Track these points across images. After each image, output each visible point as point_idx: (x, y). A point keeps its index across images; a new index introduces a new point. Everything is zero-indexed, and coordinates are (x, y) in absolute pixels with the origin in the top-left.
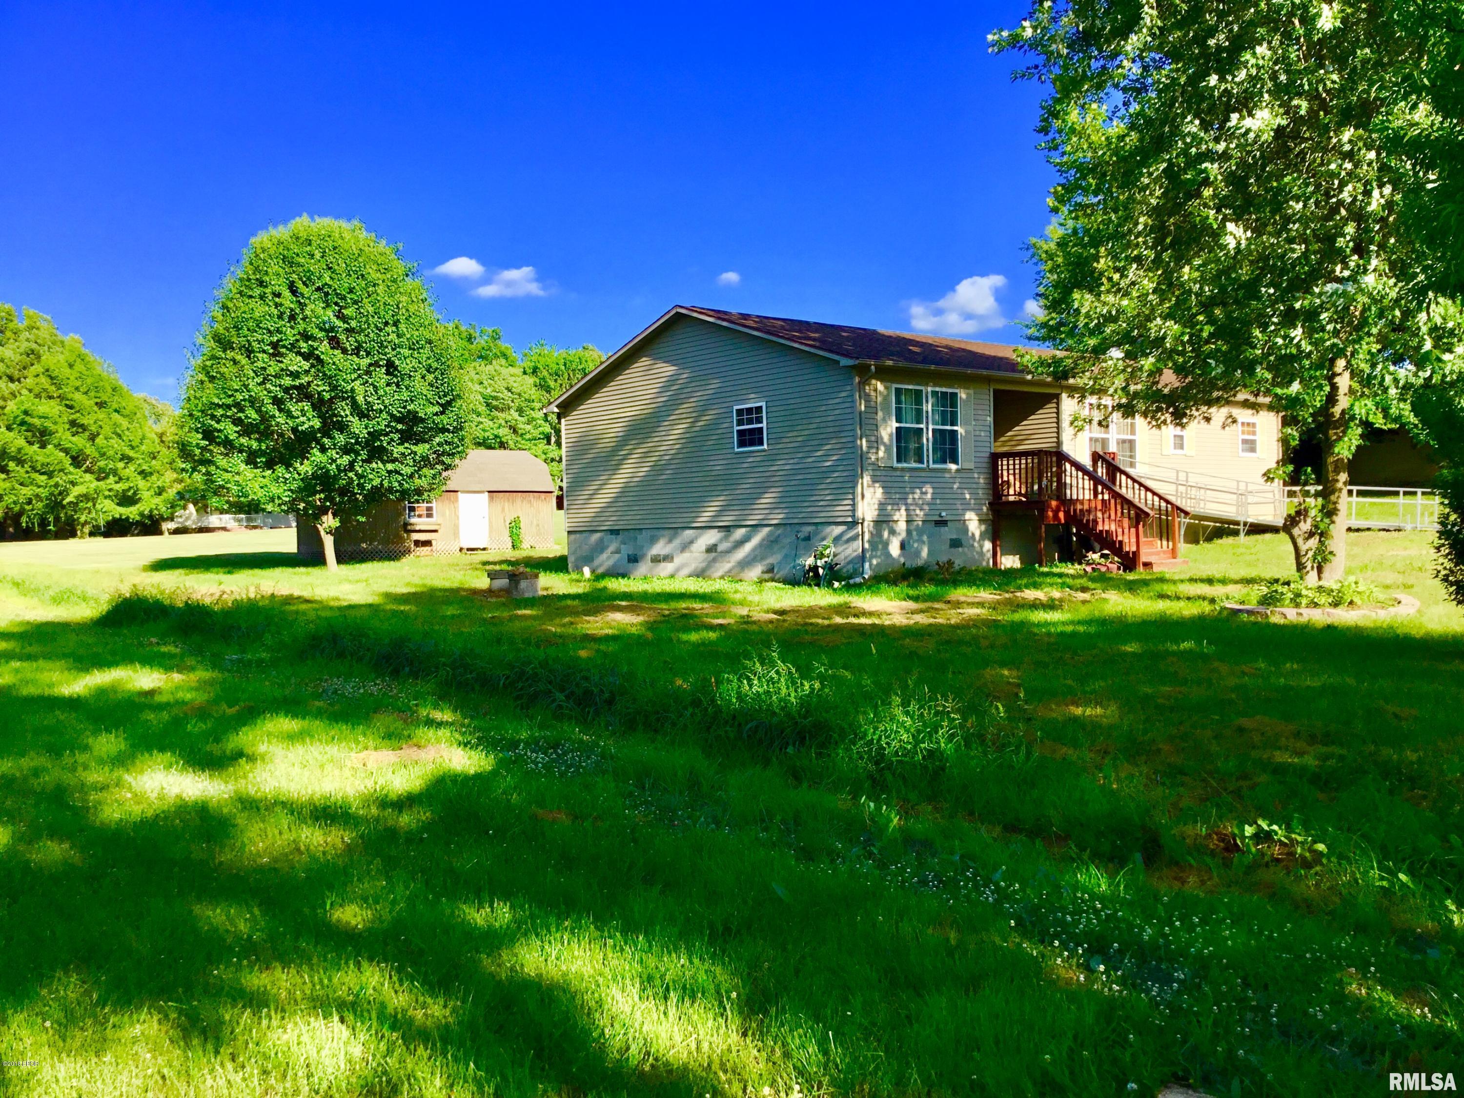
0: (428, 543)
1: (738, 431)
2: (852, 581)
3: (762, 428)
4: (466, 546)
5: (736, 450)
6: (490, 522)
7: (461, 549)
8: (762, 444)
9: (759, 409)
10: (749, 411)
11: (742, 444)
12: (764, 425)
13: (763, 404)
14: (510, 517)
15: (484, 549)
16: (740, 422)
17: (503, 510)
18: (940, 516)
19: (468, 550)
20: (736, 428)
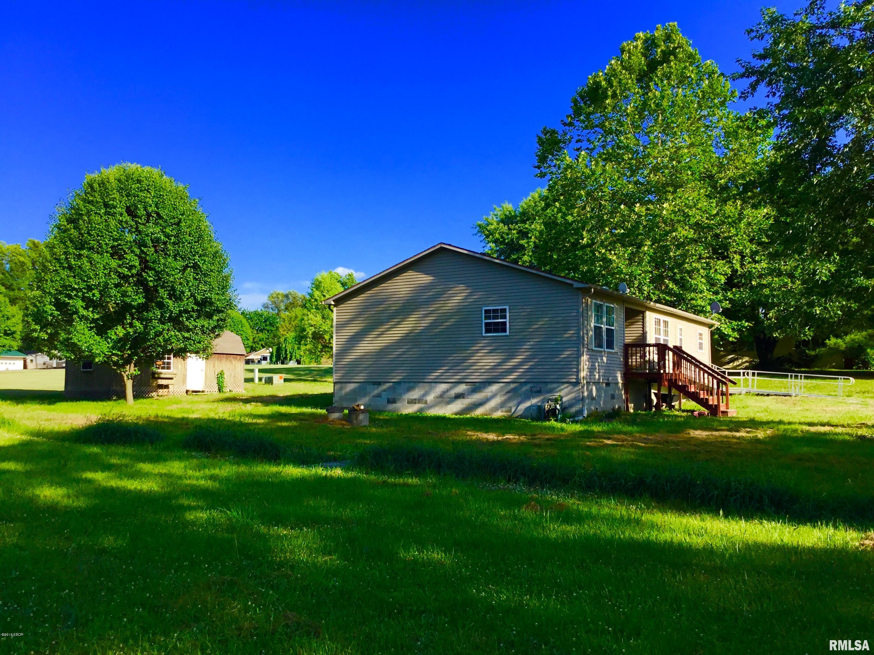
0: (167, 387)
1: (485, 323)
2: (576, 419)
3: (505, 323)
4: (191, 388)
5: (484, 335)
6: (206, 374)
7: (187, 392)
8: (505, 332)
9: (504, 310)
10: (495, 311)
11: (487, 331)
12: (508, 320)
13: (507, 308)
14: (218, 371)
15: (203, 391)
16: (486, 318)
17: (214, 366)
18: (608, 380)
19: (193, 392)
20: (484, 321)
